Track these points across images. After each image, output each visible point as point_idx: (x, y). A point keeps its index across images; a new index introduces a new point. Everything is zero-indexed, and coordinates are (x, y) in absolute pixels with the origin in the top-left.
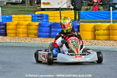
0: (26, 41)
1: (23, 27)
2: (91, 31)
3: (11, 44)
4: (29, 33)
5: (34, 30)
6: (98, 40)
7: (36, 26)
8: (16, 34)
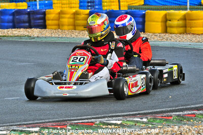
0: (73, 36)
1: (68, 16)
2: (162, 22)
3: (53, 39)
4: (76, 24)
5: (83, 20)
6: (171, 34)
7: (86, 14)
8: (59, 25)
